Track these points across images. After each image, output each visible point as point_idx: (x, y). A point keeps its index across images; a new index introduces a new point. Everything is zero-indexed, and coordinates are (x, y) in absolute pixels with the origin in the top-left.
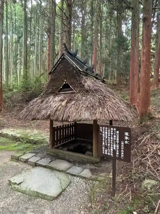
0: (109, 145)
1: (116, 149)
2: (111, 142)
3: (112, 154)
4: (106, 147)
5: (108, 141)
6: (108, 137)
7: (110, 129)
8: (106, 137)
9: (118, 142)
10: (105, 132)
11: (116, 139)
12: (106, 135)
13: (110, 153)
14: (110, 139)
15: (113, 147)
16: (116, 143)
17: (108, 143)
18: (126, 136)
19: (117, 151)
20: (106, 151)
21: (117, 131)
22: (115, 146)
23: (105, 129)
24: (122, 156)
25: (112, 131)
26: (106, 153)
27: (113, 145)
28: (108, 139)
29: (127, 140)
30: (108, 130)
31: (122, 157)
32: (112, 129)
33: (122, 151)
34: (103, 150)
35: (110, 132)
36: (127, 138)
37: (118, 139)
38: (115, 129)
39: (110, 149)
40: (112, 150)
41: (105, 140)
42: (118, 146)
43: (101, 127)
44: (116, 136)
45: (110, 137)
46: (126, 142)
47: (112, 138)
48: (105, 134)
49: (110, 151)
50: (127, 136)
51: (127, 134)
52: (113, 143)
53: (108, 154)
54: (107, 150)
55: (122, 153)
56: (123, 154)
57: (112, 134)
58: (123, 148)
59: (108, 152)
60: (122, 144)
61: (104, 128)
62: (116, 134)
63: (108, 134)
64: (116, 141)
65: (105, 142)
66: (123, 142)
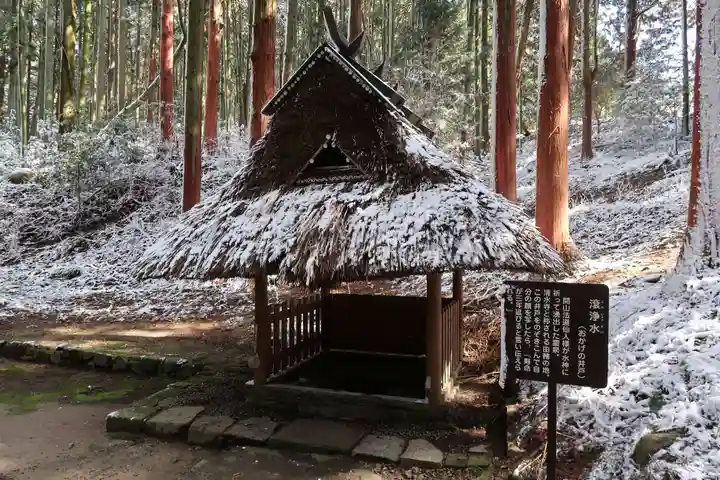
0: (537, 341)
1: (561, 351)
2: (545, 334)
3: (546, 370)
4: (528, 350)
5: (532, 331)
6: (532, 320)
7: (541, 293)
8: (528, 320)
9: (566, 330)
10: (524, 302)
11: (561, 323)
12: (527, 312)
13: (541, 366)
14: (541, 323)
15: (551, 346)
16: (562, 334)
17: (533, 338)
18: (593, 310)
19: (566, 358)
21: (564, 299)
22: (556, 343)
23: (524, 295)
24: (581, 370)
25: (547, 299)
26: (527, 369)
27: (551, 341)
28: (532, 324)
29: (598, 323)
30: (533, 296)
31: (582, 375)
32: (548, 292)
33: (581, 356)
34: (518, 360)
35: (542, 303)
37: (567, 322)
38: (556, 293)
39: (541, 354)
40: (547, 356)
41: (523, 330)
42: (566, 344)
44: (561, 312)
45: (541, 317)
46: (595, 328)
47: (546, 320)
48: (523, 310)
49: (542, 360)
50: (597, 310)
51: (595, 304)
52: (551, 335)
53: (532, 369)
54: (532, 360)
55: (582, 363)
57: (547, 307)
58: (584, 347)
59: (533, 364)
60: (580, 335)
62: (560, 308)
63: (532, 310)
64: (561, 326)
65: (522, 333)
66: (583, 329)
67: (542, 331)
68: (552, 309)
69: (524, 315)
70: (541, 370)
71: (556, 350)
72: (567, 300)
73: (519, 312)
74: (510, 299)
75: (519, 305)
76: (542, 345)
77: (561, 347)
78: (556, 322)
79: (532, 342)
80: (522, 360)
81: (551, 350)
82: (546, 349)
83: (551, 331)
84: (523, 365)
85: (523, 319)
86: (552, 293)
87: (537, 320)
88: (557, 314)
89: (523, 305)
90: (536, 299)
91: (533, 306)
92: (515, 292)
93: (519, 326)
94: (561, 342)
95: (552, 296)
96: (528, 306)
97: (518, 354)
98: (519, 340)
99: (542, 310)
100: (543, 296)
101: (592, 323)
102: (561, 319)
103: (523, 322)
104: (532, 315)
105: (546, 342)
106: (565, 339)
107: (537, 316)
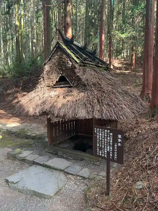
0: (103, 146)
1: (110, 150)
3: (106, 156)
4: (101, 149)
5: (102, 143)
6: (102, 139)
7: (104, 131)
9: (111, 144)
10: (99, 133)
11: (110, 141)
13: (104, 154)
14: (104, 141)
16: (110, 145)
17: (102, 145)
18: (119, 138)
19: (111, 153)
21: (111, 133)
22: (108, 147)
24: (116, 158)
25: (106, 133)
26: (100, 154)
27: (107, 147)
29: (120, 143)
30: (102, 131)
32: (106, 131)
33: (115, 153)
35: (104, 134)
36: (120, 140)
37: (111, 141)
38: (108, 131)
39: (104, 150)
40: (106, 151)
41: (99, 142)
42: (111, 148)
43: (95, 129)
44: (110, 138)
45: (104, 138)
46: (119, 144)
47: (106, 140)
49: (104, 152)
51: (120, 136)
52: (107, 145)
53: (102, 155)
54: (102, 152)
55: (116, 155)
58: (116, 150)
59: (102, 153)
60: (115, 146)
62: (109, 136)
64: (110, 142)
65: (99, 143)
66: (116, 144)
67: (105, 143)
68: (107, 137)
69: (99, 137)
70: (104, 156)
71: (108, 150)
72: (111, 134)
73: (98, 136)
74: (96, 131)
75: (98, 134)
76: (104, 148)
77: (110, 149)
78: (108, 141)
79: (102, 146)
80: (99, 152)
81: (107, 150)
82: (106, 149)
83: (107, 144)
84: (99, 153)
85: (99, 139)
86: (107, 131)
87: (103, 139)
88: (109, 138)
89: (99, 134)
91: (102, 135)
92: (97, 129)
93: (98, 141)
94: (110, 148)
95: (107, 132)
96: (101, 134)
97: (98, 150)
98: (98, 145)
99: (105, 136)
101: (119, 142)
102: (110, 140)
103: (99, 140)
104: (102, 137)
105: (106, 147)
106: (111, 147)
107: (103, 138)
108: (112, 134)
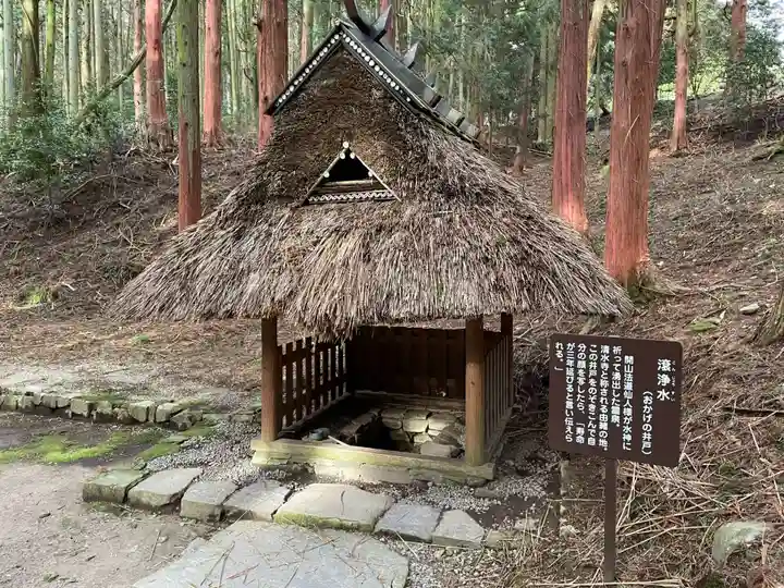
0: (592, 407)
1: (622, 420)
2: (602, 399)
3: (603, 443)
4: (581, 418)
5: (587, 395)
6: (587, 381)
7: (599, 349)
8: (581, 381)
9: (628, 396)
10: (576, 360)
11: (622, 387)
12: (581, 372)
13: (597, 437)
14: (598, 387)
15: (609, 414)
16: (622, 401)
17: (587, 403)
18: (662, 372)
19: (628, 429)
20: (580, 431)
21: (626, 357)
22: (616, 410)
23: (576, 350)
24: (646, 444)
25: (606, 358)
26: (580, 440)
27: (609, 407)
28: (587, 386)
29: (668, 388)
30: (588, 353)
31: (646, 450)
32: (606, 349)
33: (646, 427)
34: (569, 429)
35: (599, 362)
36: (665, 380)
37: (629, 386)
38: (617, 350)
39: (597, 422)
40: (604, 426)
41: (575, 394)
42: (628, 412)
43: (558, 344)
44: (622, 374)
45: (597, 378)
46: (663, 394)
47: (604, 383)
48: (576, 370)
49: (598, 430)
50: (666, 373)
51: (666, 365)
52: (610, 402)
53: (586, 441)
54: (586, 429)
55: (646, 436)
56: (649, 438)
57: (605, 366)
58: (650, 417)
59: (587, 435)
60: (645, 402)
61: (571, 346)
62: (621, 370)
63: (587, 370)
64: (621, 391)
65: (574, 398)
66: (649, 395)
67: (599, 396)
69: (576, 375)
70: (597, 442)
71: (615, 419)
72: (629, 359)
73: (570, 372)
74: (559, 354)
75: (570, 363)
76: (598, 412)
77: (622, 416)
78: (616, 386)
79: (587, 408)
80: (574, 430)
81: (610, 419)
82: (603, 417)
83: (609, 396)
84: (574, 436)
85: (576, 381)
86: (611, 351)
87: (592, 382)
88: (617, 376)
89: (576, 363)
90: (591, 357)
91: (587, 364)
92: (565, 347)
93: (570, 388)
94: (621, 410)
95: (611, 354)
96: (582, 364)
97: (569, 422)
98: (569, 404)
99: (599, 370)
100: (600, 354)
101: (661, 388)
102: (622, 382)
103: (575, 384)
104: (586, 375)
105: (604, 409)
106: (628, 407)
107: (593, 377)
108: (632, 358)
